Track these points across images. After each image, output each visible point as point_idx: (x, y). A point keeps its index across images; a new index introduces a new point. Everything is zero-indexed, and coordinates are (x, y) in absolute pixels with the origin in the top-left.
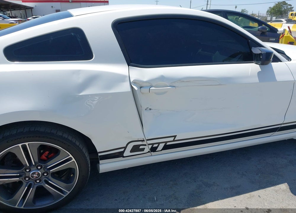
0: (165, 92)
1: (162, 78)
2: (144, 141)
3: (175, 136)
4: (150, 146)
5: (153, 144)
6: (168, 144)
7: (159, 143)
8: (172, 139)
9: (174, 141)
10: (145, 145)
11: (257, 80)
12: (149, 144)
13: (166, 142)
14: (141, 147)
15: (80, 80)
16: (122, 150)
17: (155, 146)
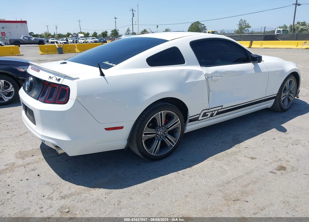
0: (217, 80)
1: (216, 72)
2: (209, 109)
3: (222, 106)
4: (211, 113)
5: (212, 111)
6: (219, 111)
7: (215, 111)
8: (220, 108)
9: (222, 109)
10: (209, 112)
11: (254, 72)
12: (211, 111)
13: (218, 110)
14: (207, 114)
15: (184, 74)
16: (198, 116)
17: (213, 112)
